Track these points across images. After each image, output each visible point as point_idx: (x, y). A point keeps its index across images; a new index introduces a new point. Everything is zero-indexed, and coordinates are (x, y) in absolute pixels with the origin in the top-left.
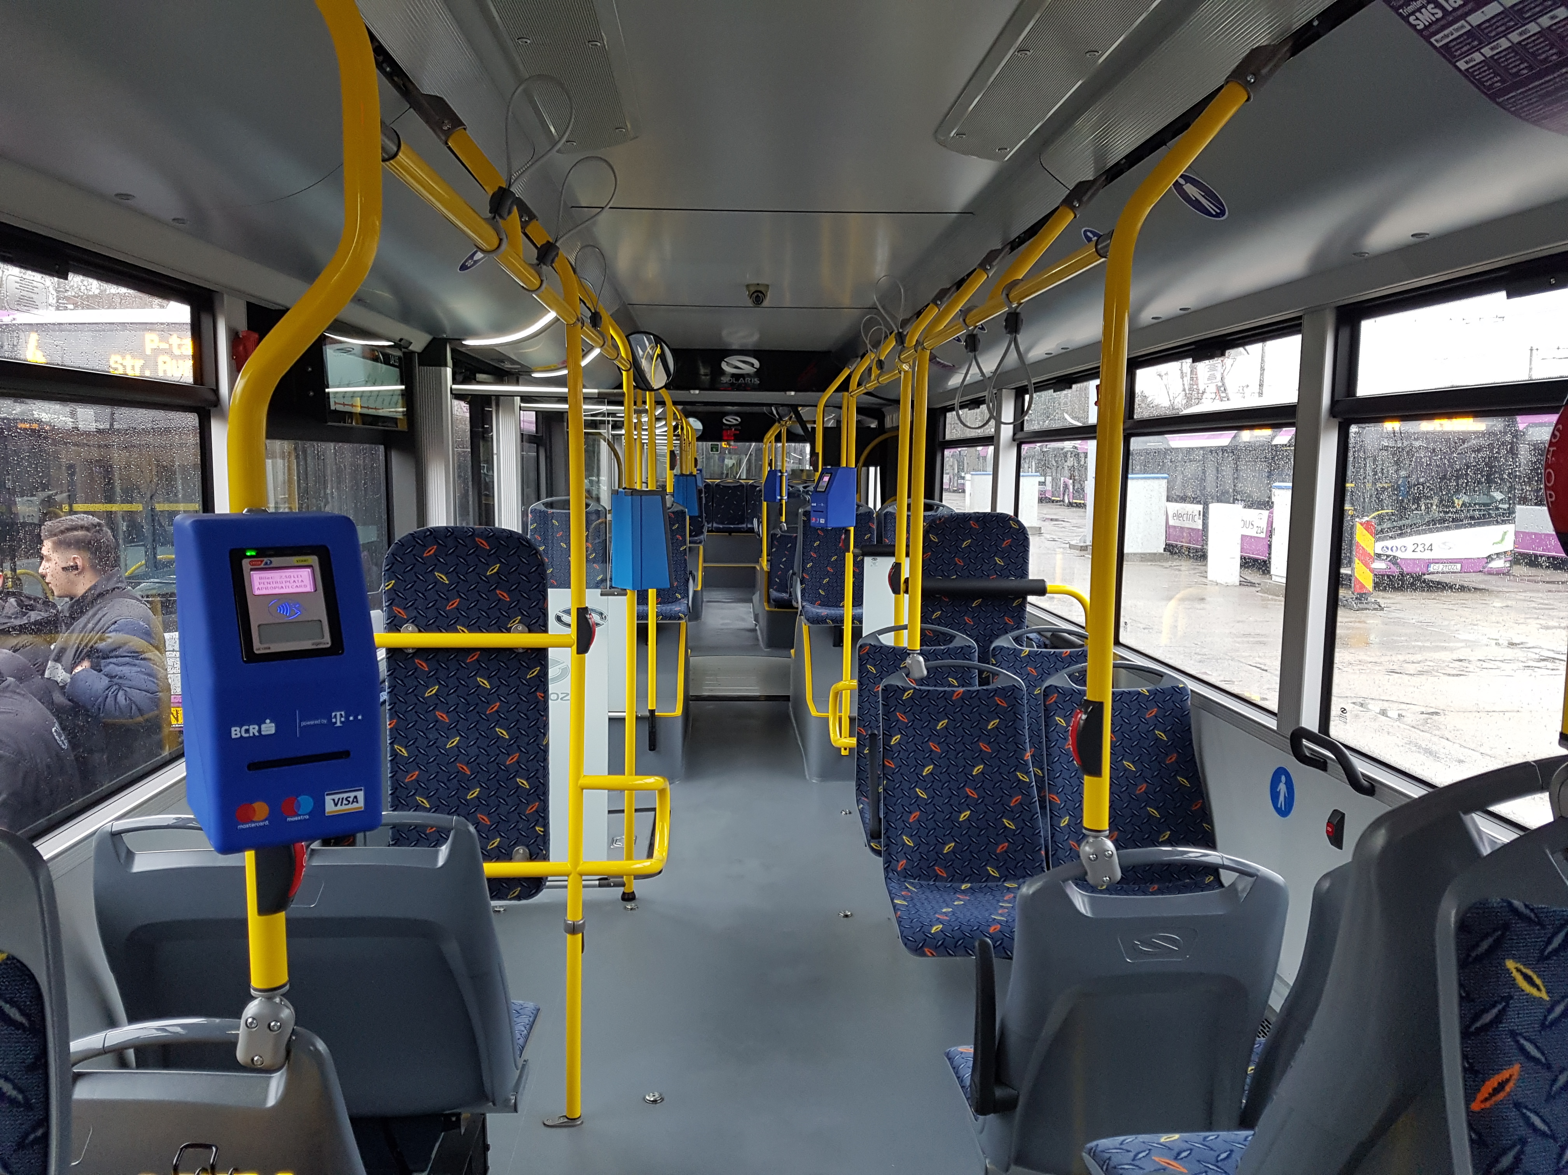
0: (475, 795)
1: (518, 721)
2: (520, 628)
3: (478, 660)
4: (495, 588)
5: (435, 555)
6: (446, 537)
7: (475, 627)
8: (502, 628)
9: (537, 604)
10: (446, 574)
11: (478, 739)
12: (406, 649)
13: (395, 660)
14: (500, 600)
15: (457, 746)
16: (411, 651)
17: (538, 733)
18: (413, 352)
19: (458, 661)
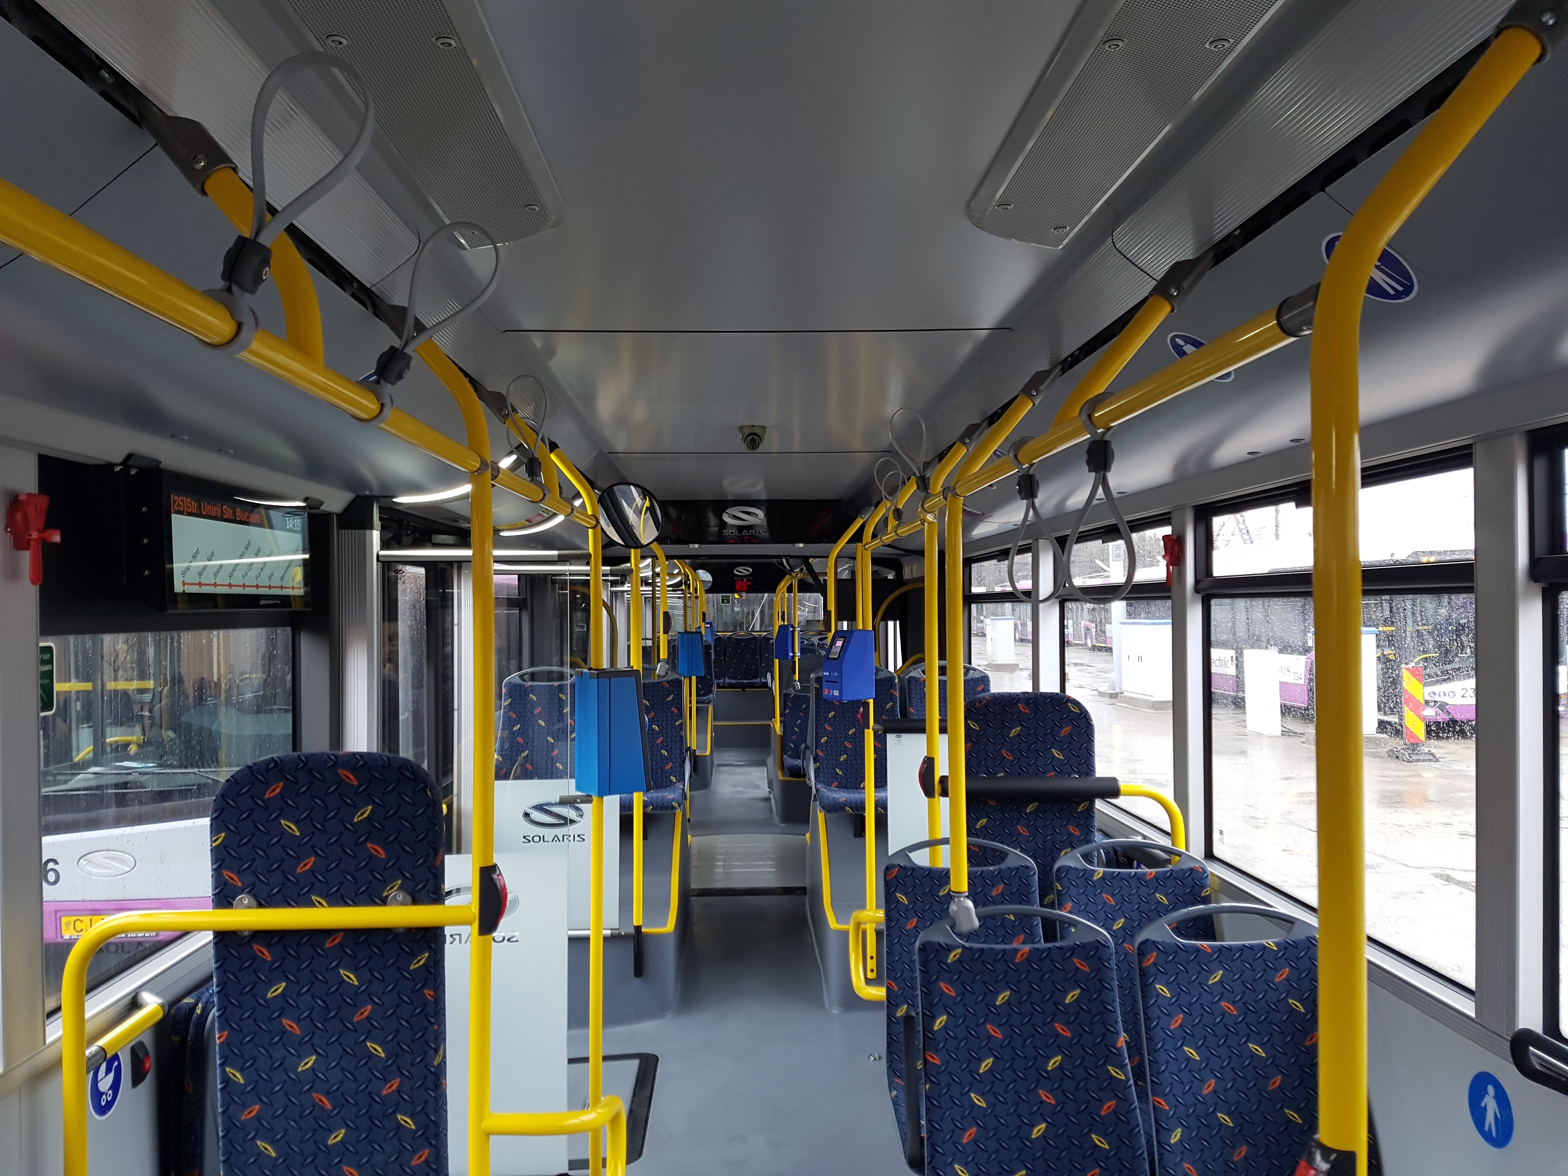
0: (339, 1138)
1: (398, 1031)
2: (400, 898)
3: (340, 945)
4: (366, 840)
5: (282, 796)
6: (296, 769)
7: (337, 899)
8: (377, 899)
9: (425, 861)
10: (296, 823)
11: (341, 1058)
12: (241, 931)
13: (226, 946)
14: (371, 857)
15: (312, 1069)
16: (246, 933)
17: (427, 1048)
18: (329, 515)
19: (312, 946)
